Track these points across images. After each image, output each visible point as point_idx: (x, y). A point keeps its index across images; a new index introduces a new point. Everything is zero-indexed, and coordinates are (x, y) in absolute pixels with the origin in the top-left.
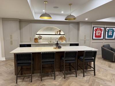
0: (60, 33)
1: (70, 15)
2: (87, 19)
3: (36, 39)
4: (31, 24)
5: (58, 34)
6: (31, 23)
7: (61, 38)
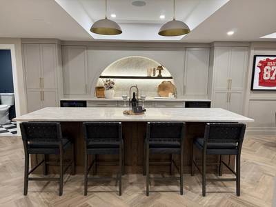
0: (160, 72)
1: (174, 20)
2: (230, 33)
3: (100, 89)
4: (89, 51)
5: (156, 75)
6: (87, 49)
7: (163, 88)
